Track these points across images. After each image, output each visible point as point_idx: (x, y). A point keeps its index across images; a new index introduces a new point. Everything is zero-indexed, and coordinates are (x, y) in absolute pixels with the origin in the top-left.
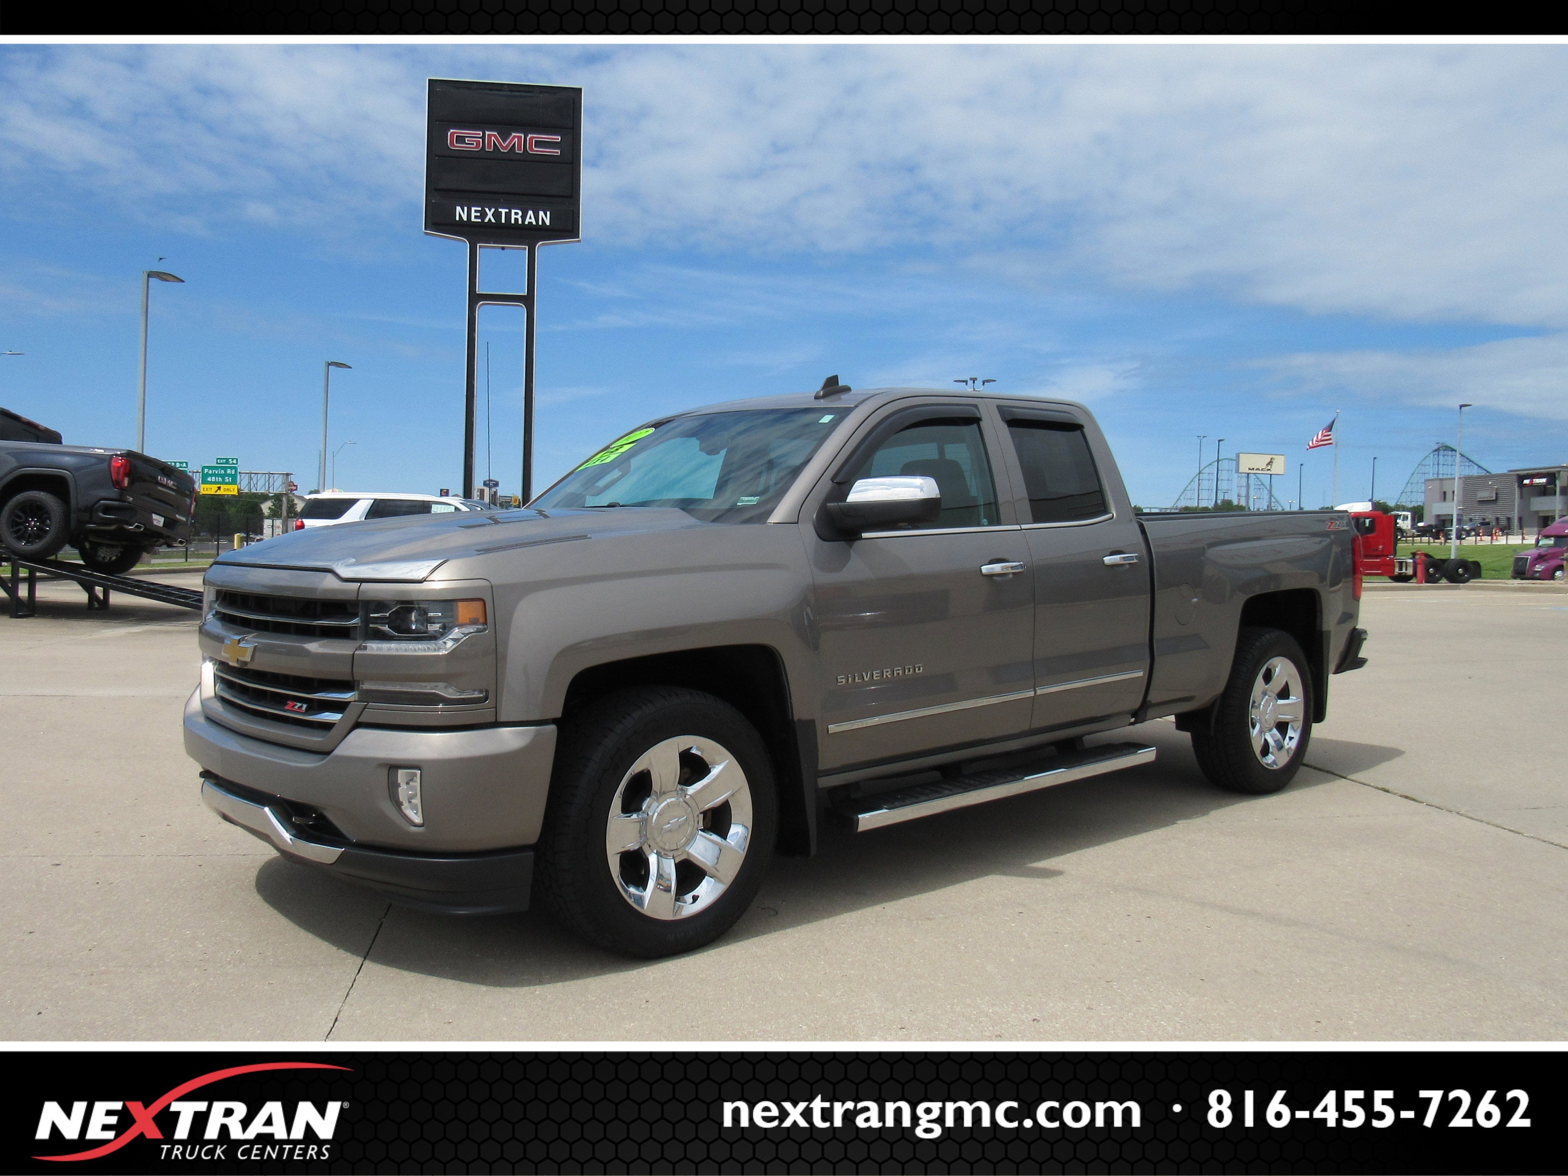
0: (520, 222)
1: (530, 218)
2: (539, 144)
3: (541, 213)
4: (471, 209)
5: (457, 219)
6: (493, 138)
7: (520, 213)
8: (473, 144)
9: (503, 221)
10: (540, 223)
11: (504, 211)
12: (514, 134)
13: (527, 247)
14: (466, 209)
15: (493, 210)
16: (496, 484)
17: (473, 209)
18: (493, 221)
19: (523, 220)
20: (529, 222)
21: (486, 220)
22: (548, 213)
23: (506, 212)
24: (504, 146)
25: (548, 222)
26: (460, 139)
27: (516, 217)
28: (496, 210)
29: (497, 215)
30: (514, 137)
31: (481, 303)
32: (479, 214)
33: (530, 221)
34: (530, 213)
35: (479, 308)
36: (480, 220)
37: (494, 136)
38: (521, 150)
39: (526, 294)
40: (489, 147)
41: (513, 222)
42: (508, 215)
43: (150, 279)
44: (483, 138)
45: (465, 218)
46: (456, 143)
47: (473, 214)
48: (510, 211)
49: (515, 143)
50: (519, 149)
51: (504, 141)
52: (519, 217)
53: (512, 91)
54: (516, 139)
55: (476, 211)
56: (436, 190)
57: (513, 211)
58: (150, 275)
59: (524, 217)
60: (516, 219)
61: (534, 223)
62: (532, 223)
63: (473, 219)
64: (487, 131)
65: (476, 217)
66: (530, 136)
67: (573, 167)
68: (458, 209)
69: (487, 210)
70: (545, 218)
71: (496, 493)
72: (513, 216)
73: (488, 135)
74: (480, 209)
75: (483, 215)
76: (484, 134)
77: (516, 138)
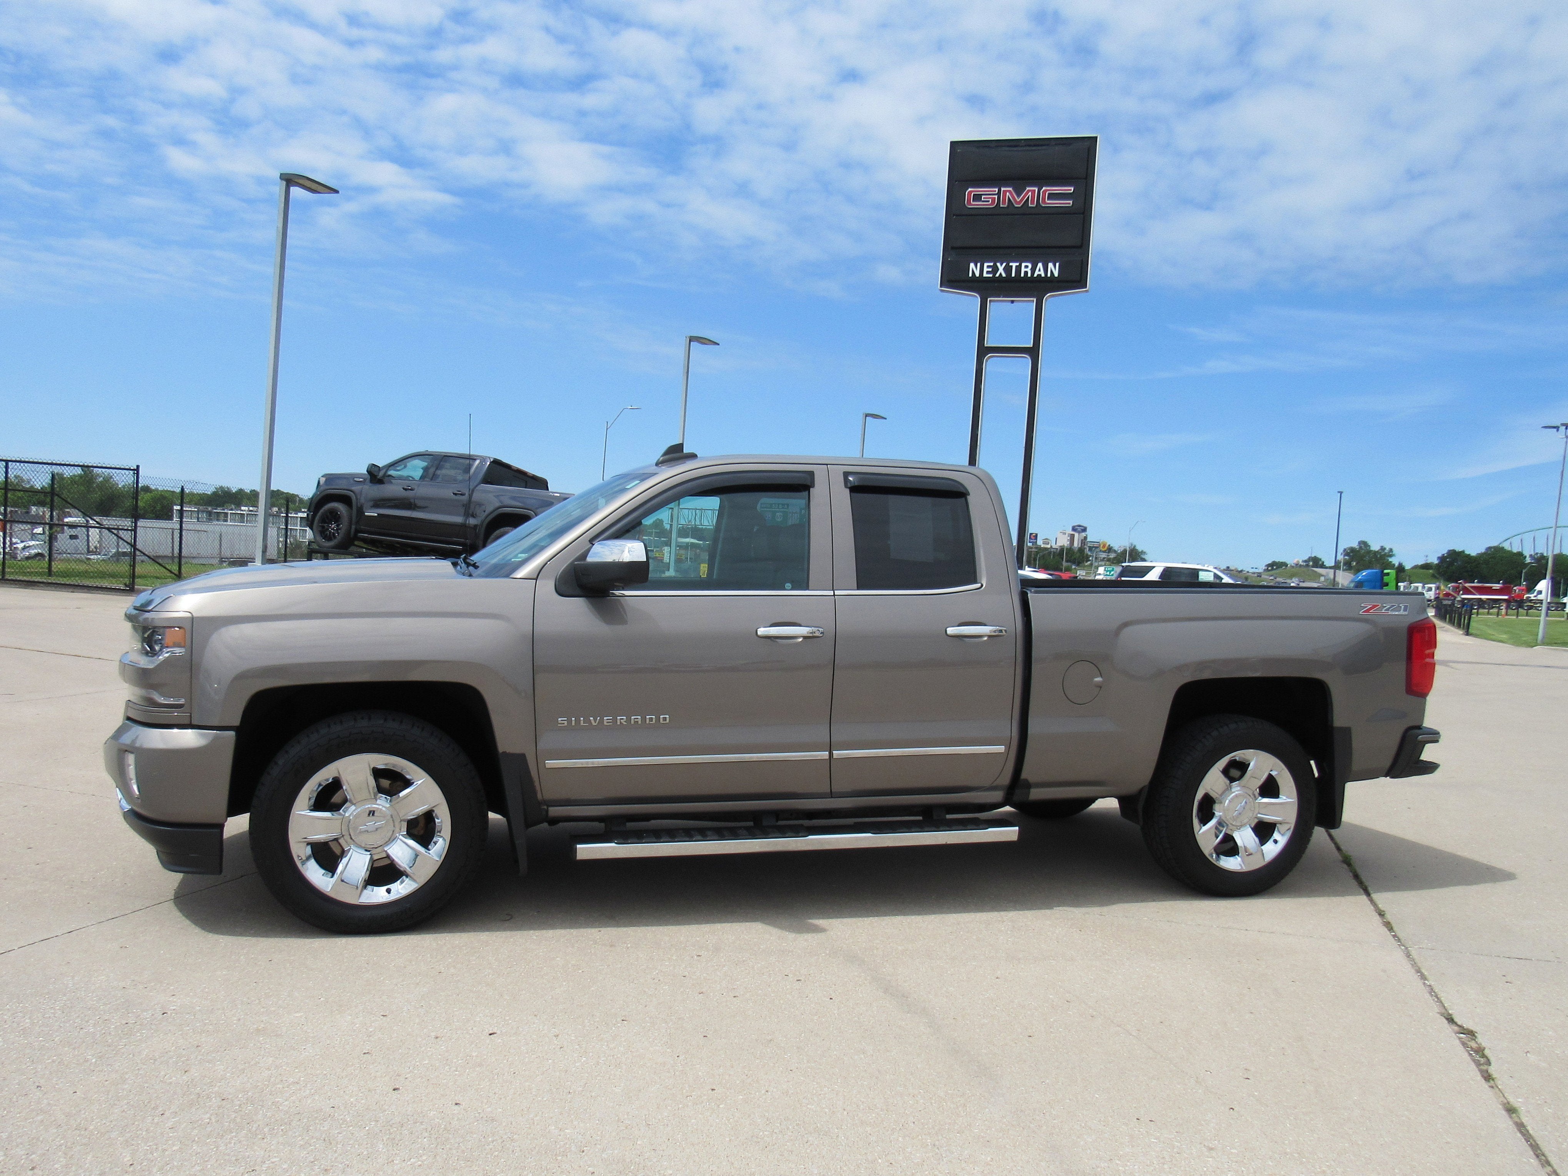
0: (1029, 275)
1: (1040, 271)
2: (1052, 196)
3: (1050, 265)
4: (983, 265)
5: (970, 275)
6: (1008, 193)
7: (1030, 266)
8: (989, 201)
9: (1013, 275)
10: (1049, 275)
11: (1014, 265)
12: (1028, 189)
13: (1035, 300)
14: (979, 265)
15: (1004, 264)
16: (1084, 530)
17: (986, 265)
18: (1004, 275)
19: (1033, 273)
20: (1038, 275)
21: (997, 275)
22: (1057, 265)
23: (1016, 266)
24: (1019, 201)
25: (1056, 274)
26: (977, 197)
27: (1026, 270)
28: (1008, 265)
29: (1008, 269)
30: (1029, 191)
31: (989, 355)
32: (990, 270)
33: (1039, 273)
34: (1040, 265)
35: (987, 361)
36: (991, 275)
37: (1009, 191)
38: (1034, 204)
39: (1032, 346)
40: (1004, 203)
41: (1022, 275)
42: (1018, 269)
43: (691, 343)
44: (999, 194)
45: (977, 274)
46: (973, 201)
47: (986, 269)
48: (1020, 265)
49: (1028, 197)
50: (1032, 202)
51: (1019, 196)
52: (1029, 270)
53: (1030, 146)
54: (1030, 193)
55: (988, 267)
56: (953, 248)
57: (1023, 265)
58: (692, 339)
59: (1033, 270)
60: (1026, 273)
61: (1043, 275)
62: (1040, 275)
63: (985, 275)
64: (1003, 187)
65: (988, 272)
66: (1044, 188)
67: (1084, 217)
68: (972, 265)
69: (998, 264)
70: (1054, 269)
71: (1086, 538)
72: (1023, 270)
73: (1003, 191)
74: (992, 264)
75: (995, 269)
76: (1000, 191)
77: (1031, 191)
